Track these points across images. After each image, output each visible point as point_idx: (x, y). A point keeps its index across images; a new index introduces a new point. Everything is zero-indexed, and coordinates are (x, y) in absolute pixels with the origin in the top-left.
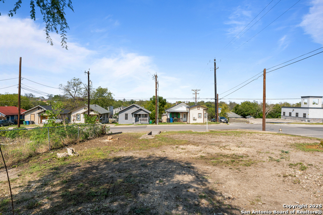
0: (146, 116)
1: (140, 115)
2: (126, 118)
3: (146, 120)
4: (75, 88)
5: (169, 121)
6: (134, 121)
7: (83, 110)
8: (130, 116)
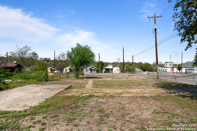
0: (95, 70)
1: (92, 70)
2: (87, 71)
3: (95, 72)
4: (63, 57)
5: (105, 72)
6: (90, 72)
7: (69, 68)
8: (88, 70)
